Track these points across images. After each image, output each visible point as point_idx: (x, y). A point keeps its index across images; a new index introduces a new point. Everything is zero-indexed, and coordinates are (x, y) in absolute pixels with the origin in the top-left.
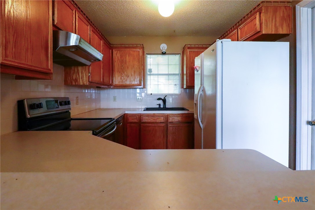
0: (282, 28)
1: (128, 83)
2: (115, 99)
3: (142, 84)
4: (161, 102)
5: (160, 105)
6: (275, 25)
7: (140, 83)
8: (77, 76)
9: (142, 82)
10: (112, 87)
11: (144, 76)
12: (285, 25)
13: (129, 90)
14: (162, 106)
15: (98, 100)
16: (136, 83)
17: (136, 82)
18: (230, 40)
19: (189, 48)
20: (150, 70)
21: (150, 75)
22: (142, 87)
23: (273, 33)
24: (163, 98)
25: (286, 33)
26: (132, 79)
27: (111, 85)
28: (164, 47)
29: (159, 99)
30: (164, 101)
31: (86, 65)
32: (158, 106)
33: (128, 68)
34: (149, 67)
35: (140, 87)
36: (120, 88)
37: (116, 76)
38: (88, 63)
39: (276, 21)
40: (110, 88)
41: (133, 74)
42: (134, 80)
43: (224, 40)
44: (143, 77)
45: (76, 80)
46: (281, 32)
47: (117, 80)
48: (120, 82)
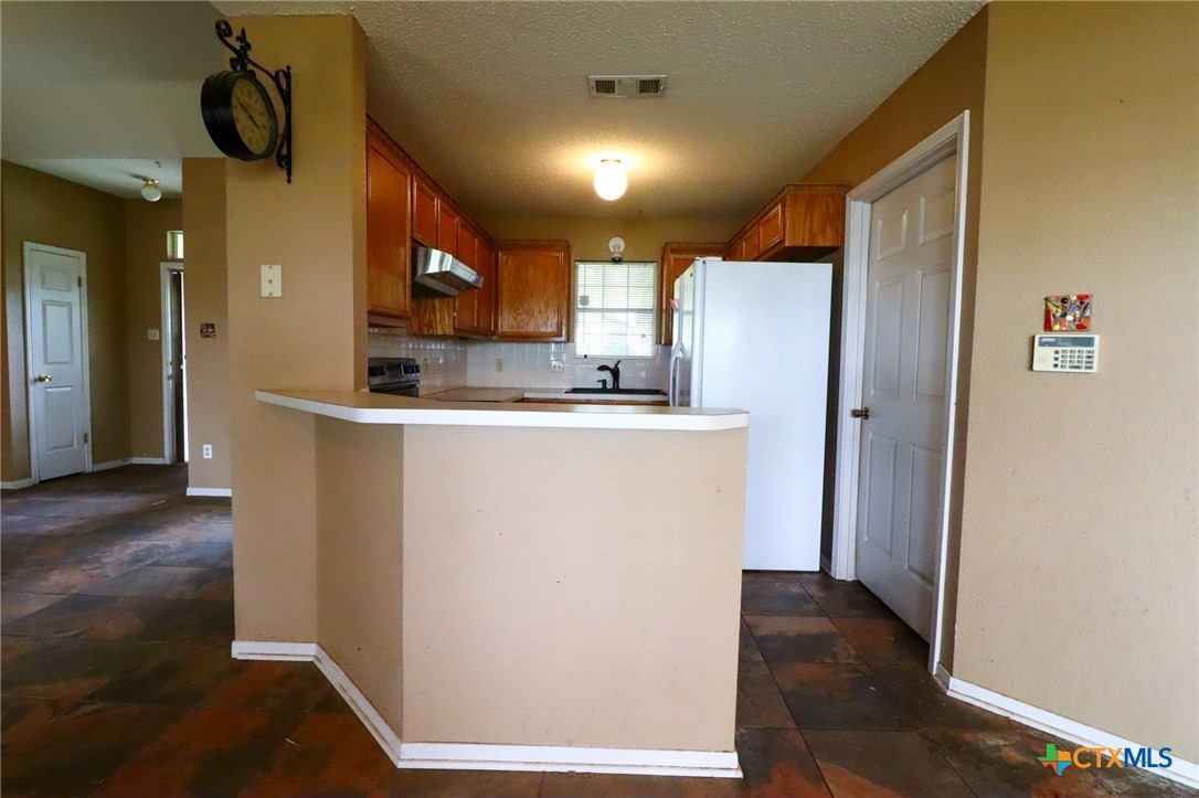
0: (824, 237)
1: (531, 329)
2: (500, 366)
3: (564, 332)
4: (607, 376)
5: (604, 382)
6: (811, 229)
7: (560, 329)
8: (432, 317)
9: (564, 328)
10: (494, 338)
11: (569, 313)
12: (829, 230)
13: (533, 346)
14: (609, 386)
15: (461, 366)
16: (550, 330)
17: (550, 328)
18: (720, 259)
19: (674, 251)
20: (585, 300)
21: (584, 310)
22: (563, 339)
23: (806, 244)
24: (612, 366)
25: (831, 245)
26: (540, 322)
27: (493, 333)
28: (617, 244)
29: (602, 368)
30: (615, 373)
31: (449, 296)
32: (600, 386)
33: (532, 295)
34: (580, 292)
35: (558, 339)
36: (513, 342)
37: (505, 313)
38: (453, 292)
39: (811, 221)
40: (490, 340)
41: (543, 308)
42: (545, 323)
43: (709, 259)
44: (565, 315)
45: (430, 325)
46: (820, 243)
47: (506, 322)
48: (512, 327)
